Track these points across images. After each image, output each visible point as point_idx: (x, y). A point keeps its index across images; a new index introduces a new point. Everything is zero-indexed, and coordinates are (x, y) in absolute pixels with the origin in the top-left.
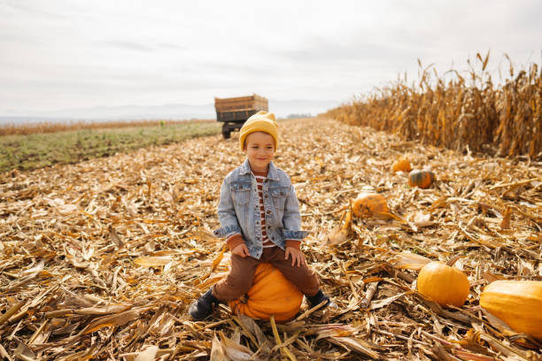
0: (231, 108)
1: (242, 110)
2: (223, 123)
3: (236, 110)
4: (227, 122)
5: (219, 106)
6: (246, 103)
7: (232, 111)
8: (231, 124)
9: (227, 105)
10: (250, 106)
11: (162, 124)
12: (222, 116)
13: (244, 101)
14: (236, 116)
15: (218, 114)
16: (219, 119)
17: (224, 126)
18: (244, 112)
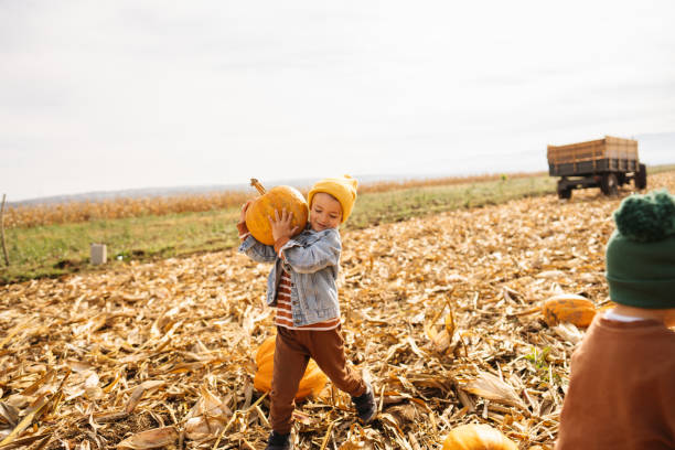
0: (570, 157)
1: (587, 159)
2: (559, 178)
3: (577, 160)
4: (564, 177)
5: (554, 156)
6: (593, 150)
7: (571, 161)
8: (572, 179)
9: (566, 154)
10: (601, 154)
11: (504, 178)
12: (556, 168)
13: (590, 146)
14: (578, 168)
15: (552, 166)
16: (552, 173)
17: (560, 182)
18: (591, 162)
